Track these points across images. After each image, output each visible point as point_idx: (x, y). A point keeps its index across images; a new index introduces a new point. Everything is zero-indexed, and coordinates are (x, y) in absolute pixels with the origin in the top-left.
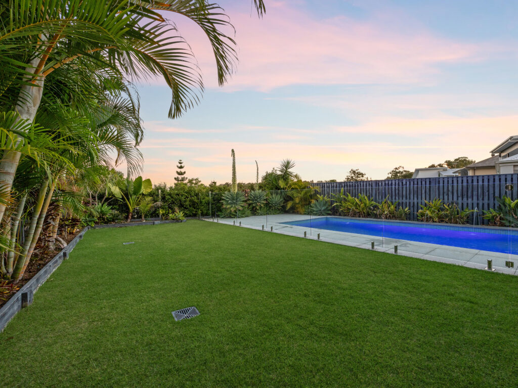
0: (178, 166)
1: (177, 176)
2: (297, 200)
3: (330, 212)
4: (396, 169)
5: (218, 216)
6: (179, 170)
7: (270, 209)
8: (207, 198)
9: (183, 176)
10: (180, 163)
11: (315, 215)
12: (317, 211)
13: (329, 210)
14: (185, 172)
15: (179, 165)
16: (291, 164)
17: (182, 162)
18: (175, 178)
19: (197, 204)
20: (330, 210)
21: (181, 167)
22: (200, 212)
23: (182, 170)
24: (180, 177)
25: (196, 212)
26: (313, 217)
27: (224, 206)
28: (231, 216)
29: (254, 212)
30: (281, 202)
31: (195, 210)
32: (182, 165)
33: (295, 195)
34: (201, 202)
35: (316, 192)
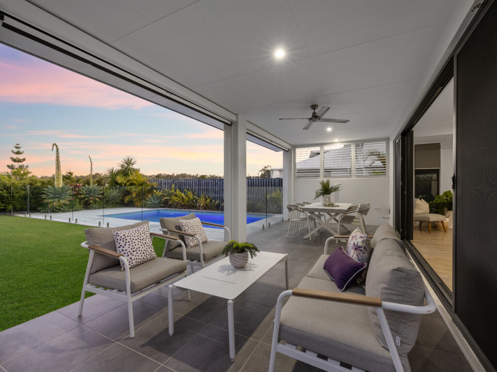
0: (13, 152)
1: (11, 163)
2: (134, 195)
3: (162, 205)
4: (265, 167)
5: (39, 211)
6: (15, 156)
7: (106, 202)
8: (23, 192)
9: (20, 164)
10: (16, 148)
11: (149, 207)
12: (150, 204)
13: (161, 203)
14: (24, 160)
15: (16, 150)
16: (132, 162)
17: (19, 146)
18: (8, 166)
19: (8, 198)
20: (163, 203)
21: (18, 153)
22: (11, 207)
23: (20, 157)
24: (17, 165)
25: (5, 206)
26: (144, 209)
27: (46, 201)
28: (55, 210)
29: (87, 206)
30: (119, 196)
31: (4, 205)
32: (21, 150)
33: (133, 190)
34: (13, 197)
35: (153, 188)
